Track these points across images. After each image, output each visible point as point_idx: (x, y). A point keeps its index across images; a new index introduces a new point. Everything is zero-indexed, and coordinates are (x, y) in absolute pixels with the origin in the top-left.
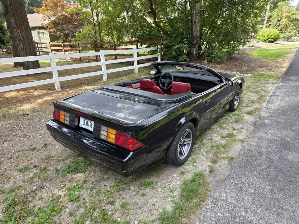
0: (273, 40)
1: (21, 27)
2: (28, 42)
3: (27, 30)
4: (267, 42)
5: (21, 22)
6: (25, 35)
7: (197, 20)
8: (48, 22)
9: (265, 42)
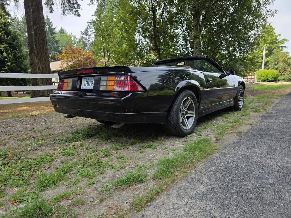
0: (273, 79)
1: (42, 58)
2: (46, 71)
3: (46, 62)
4: (267, 81)
5: (42, 55)
6: (44, 65)
7: (197, 53)
8: (66, 66)
9: (265, 81)
